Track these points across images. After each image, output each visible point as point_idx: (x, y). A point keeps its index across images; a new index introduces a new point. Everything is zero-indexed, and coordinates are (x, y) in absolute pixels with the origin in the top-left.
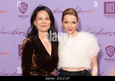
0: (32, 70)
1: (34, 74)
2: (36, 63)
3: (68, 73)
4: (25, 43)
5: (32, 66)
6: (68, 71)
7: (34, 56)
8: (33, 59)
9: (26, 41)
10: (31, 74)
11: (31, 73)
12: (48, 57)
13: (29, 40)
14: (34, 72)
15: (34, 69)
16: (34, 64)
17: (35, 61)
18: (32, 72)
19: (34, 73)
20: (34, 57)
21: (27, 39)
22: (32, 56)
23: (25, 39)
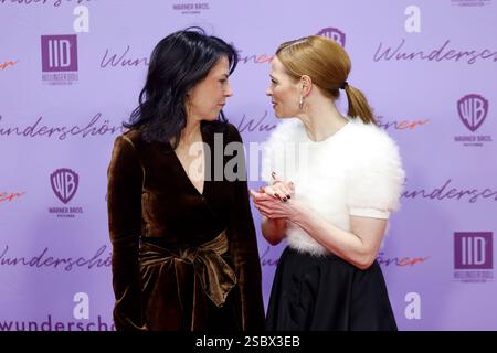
1: (149, 252)
7: (144, 193)
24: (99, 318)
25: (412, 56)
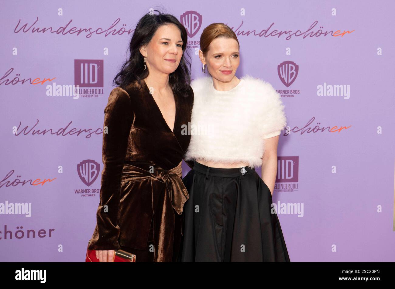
0: (128, 162)
1: (132, 172)
2: (137, 148)
3: (208, 170)
4: (116, 99)
5: (128, 152)
6: (207, 167)
7: (133, 130)
8: (130, 136)
9: (118, 94)
10: (125, 170)
11: (124, 167)
12: (166, 134)
13: (124, 92)
14: (133, 167)
15: (131, 160)
16: (134, 148)
17: (135, 143)
18: (126, 167)
19: (131, 168)
20: (132, 133)
21: (121, 89)
22: (130, 129)
23: (115, 90)
24: (6, 226)
25: (248, 33)
